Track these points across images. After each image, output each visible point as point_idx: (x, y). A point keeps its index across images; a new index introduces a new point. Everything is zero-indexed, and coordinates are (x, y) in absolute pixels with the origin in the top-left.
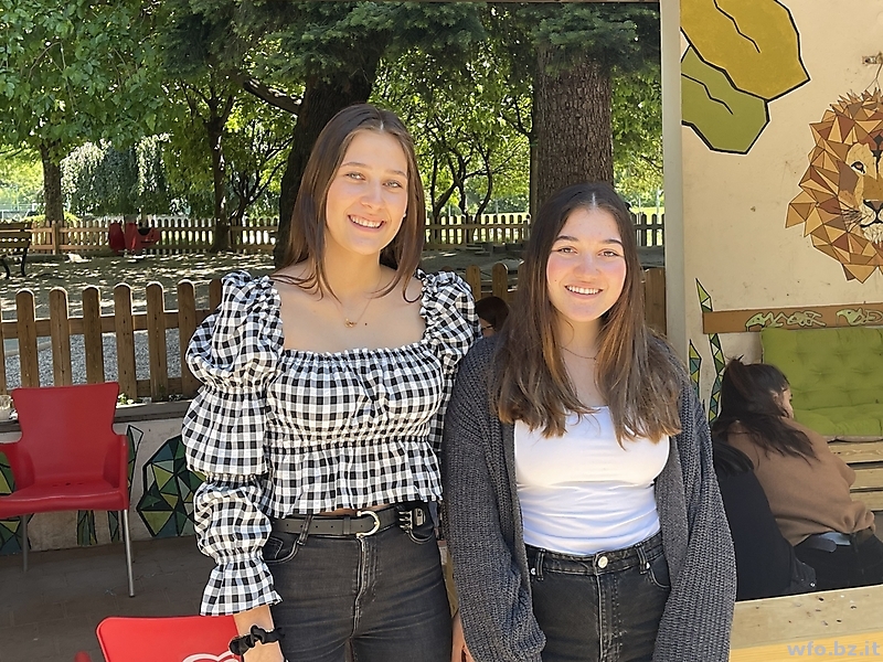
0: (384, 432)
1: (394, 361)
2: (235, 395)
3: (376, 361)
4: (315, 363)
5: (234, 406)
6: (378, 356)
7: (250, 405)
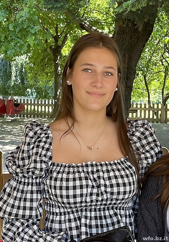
0: (105, 205)
1: (110, 168)
2: (25, 183)
3: (100, 168)
4: (66, 169)
5: (23, 188)
6: (101, 165)
7: (32, 188)
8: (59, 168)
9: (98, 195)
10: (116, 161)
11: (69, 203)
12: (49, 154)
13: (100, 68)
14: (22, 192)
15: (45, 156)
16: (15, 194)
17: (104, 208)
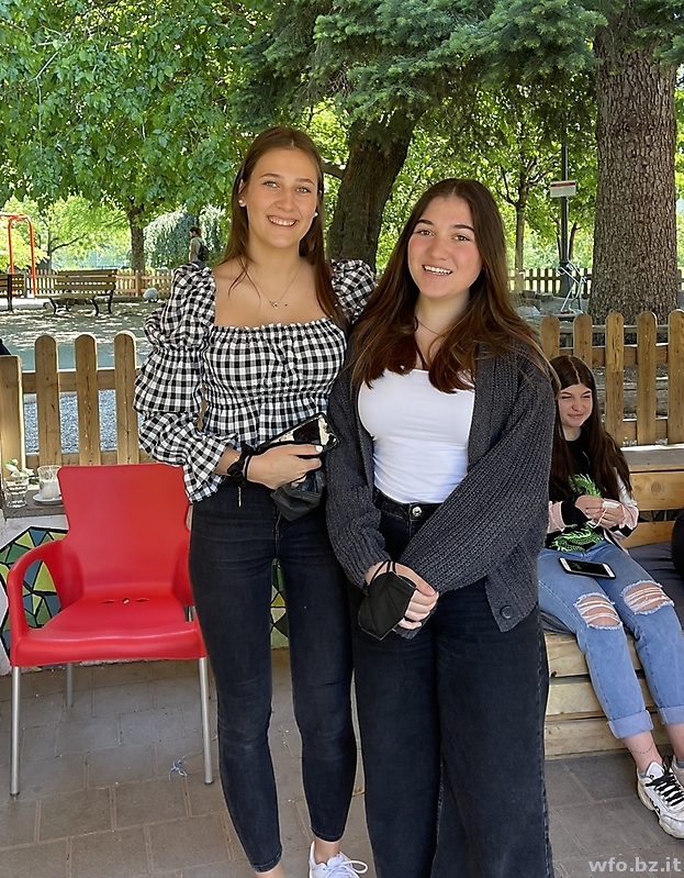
8: (224, 334)
9: (283, 375)
10: (313, 323)
11: (240, 388)
12: (210, 313)
13: (289, 180)
14: (170, 371)
15: (204, 316)
16: (159, 375)
17: (295, 397)
